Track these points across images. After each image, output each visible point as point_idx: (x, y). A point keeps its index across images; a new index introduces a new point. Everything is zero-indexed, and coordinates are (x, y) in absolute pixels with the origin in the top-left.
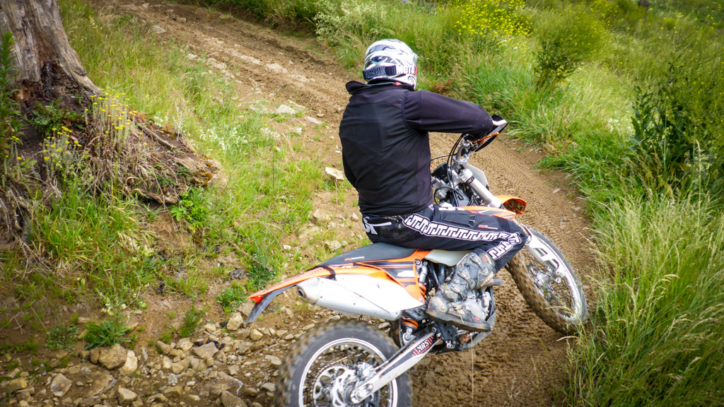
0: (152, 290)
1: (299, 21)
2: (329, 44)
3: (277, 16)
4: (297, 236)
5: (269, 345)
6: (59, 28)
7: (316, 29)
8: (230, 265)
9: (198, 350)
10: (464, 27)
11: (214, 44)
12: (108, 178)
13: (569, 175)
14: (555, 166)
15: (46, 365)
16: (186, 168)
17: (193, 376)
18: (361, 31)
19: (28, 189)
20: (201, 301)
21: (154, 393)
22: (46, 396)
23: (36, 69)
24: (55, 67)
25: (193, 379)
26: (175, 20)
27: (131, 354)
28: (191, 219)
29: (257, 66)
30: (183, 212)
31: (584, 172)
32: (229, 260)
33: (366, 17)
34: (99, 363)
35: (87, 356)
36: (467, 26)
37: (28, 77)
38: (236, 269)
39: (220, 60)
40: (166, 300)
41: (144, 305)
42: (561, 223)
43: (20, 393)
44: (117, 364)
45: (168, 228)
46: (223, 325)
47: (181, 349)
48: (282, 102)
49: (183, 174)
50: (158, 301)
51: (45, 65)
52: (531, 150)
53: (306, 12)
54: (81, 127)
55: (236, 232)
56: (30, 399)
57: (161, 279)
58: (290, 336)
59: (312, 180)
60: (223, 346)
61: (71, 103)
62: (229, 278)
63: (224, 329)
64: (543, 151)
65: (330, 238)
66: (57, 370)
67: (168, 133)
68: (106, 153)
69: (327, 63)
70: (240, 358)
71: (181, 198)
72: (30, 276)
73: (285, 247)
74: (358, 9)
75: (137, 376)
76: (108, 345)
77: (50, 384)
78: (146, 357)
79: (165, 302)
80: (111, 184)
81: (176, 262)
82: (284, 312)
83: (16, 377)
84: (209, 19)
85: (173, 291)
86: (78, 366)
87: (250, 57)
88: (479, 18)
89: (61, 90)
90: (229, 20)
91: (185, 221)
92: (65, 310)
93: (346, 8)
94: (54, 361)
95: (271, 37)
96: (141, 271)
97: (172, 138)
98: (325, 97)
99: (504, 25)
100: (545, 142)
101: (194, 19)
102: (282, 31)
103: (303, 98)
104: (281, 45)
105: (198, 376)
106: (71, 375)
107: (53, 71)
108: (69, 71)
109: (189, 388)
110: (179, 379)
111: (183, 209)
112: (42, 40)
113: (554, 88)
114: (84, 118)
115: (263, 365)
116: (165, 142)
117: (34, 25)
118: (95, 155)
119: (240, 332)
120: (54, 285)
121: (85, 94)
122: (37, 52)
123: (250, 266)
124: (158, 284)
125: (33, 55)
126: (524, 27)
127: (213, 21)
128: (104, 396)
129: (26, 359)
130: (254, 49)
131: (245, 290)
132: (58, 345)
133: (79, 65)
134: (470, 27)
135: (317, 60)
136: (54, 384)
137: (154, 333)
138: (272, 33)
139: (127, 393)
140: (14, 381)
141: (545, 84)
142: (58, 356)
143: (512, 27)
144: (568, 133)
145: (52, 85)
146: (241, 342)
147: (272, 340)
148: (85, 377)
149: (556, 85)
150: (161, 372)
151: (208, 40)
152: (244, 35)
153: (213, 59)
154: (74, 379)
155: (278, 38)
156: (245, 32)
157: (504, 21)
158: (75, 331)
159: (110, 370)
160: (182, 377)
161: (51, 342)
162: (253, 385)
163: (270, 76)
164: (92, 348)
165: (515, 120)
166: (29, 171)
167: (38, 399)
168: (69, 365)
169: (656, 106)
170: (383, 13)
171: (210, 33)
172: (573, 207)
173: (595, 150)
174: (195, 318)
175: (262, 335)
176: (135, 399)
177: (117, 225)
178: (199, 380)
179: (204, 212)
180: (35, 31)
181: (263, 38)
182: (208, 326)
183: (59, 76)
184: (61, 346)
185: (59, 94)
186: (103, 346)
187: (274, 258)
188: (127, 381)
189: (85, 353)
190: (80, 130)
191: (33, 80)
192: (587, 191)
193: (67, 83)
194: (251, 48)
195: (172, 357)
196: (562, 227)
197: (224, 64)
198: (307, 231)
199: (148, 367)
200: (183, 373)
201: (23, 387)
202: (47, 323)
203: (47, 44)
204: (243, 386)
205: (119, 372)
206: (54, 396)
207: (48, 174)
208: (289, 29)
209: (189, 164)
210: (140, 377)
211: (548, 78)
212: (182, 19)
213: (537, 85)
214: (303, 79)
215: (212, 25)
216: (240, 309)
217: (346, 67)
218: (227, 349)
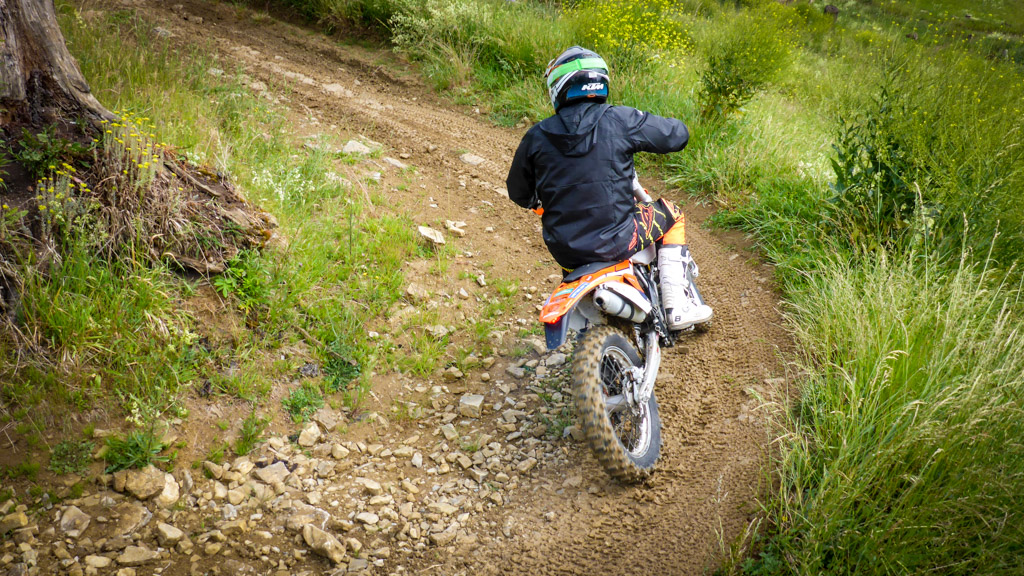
0: (194, 392)
1: (366, 24)
2: (411, 57)
3: (335, 18)
4: (387, 319)
5: (358, 465)
6: (53, 25)
7: (391, 35)
8: (298, 358)
9: (261, 472)
10: (602, 36)
11: (246, 54)
12: (126, 237)
13: (750, 236)
14: (730, 224)
15: (50, 495)
16: (236, 224)
17: (257, 507)
18: (456, 39)
19: (17, 252)
20: (262, 406)
21: (205, 530)
22: (55, 537)
23: (20, 81)
24: (46, 81)
25: (259, 510)
26: (186, 19)
27: (169, 478)
28: (243, 294)
29: (310, 87)
30: (231, 284)
31: (770, 232)
32: (296, 351)
33: (463, 20)
34: (126, 492)
35: (109, 482)
36: (606, 36)
37: (8, 94)
38: (307, 363)
39: (255, 77)
40: (214, 406)
41: (184, 412)
42: (743, 299)
43: (18, 533)
44: (153, 492)
45: (211, 307)
46: (293, 439)
47: (238, 471)
48: (350, 138)
49: (232, 233)
50: (203, 407)
51: (32, 77)
52: (698, 203)
53: (377, 13)
54: (86, 164)
55: (304, 313)
56: (34, 541)
57: (204, 377)
58: (387, 452)
59: (402, 245)
60: (296, 466)
61: (70, 131)
62: (298, 375)
63: (295, 445)
64: (714, 206)
65: (432, 322)
66: (67, 502)
67: (207, 174)
68: (124, 201)
69: (408, 83)
70: (320, 482)
71: (229, 265)
72: (23, 372)
73: (371, 334)
74: (451, 9)
75: (180, 508)
76: (138, 467)
77: (60, 520)
78: (191, 483)
79: (213, 409)
80: (130, 244)
81: (224, 353)
82: (377, 421)
83: (9, 512)
84: (236, 20)
85: (223, 392)
86: (97, 496)
87: (298, 75)
88: (621, 24)
89: (55, 113)
90: (265, 22)
91: (234, 297)
92: (75, 419)
93: (433, 7)
94: (62, 490)
95: (327, 47)
96: (178, 365)
97: (214, 182)
98: (409, 130)
99: (655, 34)
100: (716, 193)
101: (215, 19)
102: (342, 38)
103: (379, 132)
104: (343, 58)
105: (265, 506)
106: (87, 508)
107: (44, 86)
108: (66, 86)
109: (254, 523)
110: (238, 512)
111: (232, 280)
112: (27, 41)
113: (725, 120)
114: (92, 152)
115: (353, 491)
116: (205, 187)
117: (17, 19)
118: (108, 204)
119: (317, 448)
120: (57, 384)
121: (90, 119)
122: (21, 58)
123: (326, 360)
124: (200, 383)
125: (16, 62)
126: (682, 37)
127: (242, 22)
128: (138, 535)
129: (22, 487)
130: (303, 62)
131: (320, 392)
132: (66, 467)
133: (80, 79)
134: (609, 36)
135: (394, 79)
136: (65, 521)
137: (199, 450)
138: (328, 40)
139: (171, 530)
140: (9, 517)
141: (714, 116)
142: (67, 483)
143: (666, 37)
144: (747, 180)
145: (43, 106)
146: (319, 462)
147: (362, 458)
148: (108, 510)
149: (728, 116)
150: (213, 502)
151: (237, 48)
152: (287, 42)
153: (245, 76)
154: (93, 513)
155: (337, 48)
156: (289, 39)
157: (655, 28)
158: (89, 449)
159: (142, 500)
160: (243, 509)
161: (56, 463)
162: (344, 515)
163: (329, 100)
164: (116, 470)
165: (675, 163)
166: (17, 226)
167: (44, 540)
168: (83, 495)
169: (864, 143)
170: (487, 16)
171: (239, 39)
172: (757, 278)
173: (785, 202)
174: (255, 428)
175: (348, 452)
176: (182, 539)
177: (142, 302)
178: (267, 511)
179: (260, 285)
180: (18, 28)
181: (314, 49)
182: (273, 440)
183: (51, 92)
184: (70, 469)
185: (52, 118)
186: (130, 468)
187: (358, 349)
188: (167, 516)
189: (105, 478)
190: (85, 169)
191: (15, 98)
192: (776, 255)
193: (63, 103)
194: (298, 62)
195: (226, 482)
196: (744, 304)
197: (261, 83)
198: (399, 313)
199: (194, 496)
200: (244, 504)
201: (23, 524)
202: (49, 437)
203: (36, 47)
204: (331, 519)
205: (155, 504)
206: (67, 537)
207: (43, 230)
208: (352, 35)
209: (239, 217)
210: (185, 509)
211: (718, 107)
212: (197, 18)
213: (703, 116)
214: (376, 105)
215: (241, 29)
216: (315, 417)
217: (437, 90)
218: (301, 470)
